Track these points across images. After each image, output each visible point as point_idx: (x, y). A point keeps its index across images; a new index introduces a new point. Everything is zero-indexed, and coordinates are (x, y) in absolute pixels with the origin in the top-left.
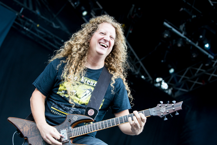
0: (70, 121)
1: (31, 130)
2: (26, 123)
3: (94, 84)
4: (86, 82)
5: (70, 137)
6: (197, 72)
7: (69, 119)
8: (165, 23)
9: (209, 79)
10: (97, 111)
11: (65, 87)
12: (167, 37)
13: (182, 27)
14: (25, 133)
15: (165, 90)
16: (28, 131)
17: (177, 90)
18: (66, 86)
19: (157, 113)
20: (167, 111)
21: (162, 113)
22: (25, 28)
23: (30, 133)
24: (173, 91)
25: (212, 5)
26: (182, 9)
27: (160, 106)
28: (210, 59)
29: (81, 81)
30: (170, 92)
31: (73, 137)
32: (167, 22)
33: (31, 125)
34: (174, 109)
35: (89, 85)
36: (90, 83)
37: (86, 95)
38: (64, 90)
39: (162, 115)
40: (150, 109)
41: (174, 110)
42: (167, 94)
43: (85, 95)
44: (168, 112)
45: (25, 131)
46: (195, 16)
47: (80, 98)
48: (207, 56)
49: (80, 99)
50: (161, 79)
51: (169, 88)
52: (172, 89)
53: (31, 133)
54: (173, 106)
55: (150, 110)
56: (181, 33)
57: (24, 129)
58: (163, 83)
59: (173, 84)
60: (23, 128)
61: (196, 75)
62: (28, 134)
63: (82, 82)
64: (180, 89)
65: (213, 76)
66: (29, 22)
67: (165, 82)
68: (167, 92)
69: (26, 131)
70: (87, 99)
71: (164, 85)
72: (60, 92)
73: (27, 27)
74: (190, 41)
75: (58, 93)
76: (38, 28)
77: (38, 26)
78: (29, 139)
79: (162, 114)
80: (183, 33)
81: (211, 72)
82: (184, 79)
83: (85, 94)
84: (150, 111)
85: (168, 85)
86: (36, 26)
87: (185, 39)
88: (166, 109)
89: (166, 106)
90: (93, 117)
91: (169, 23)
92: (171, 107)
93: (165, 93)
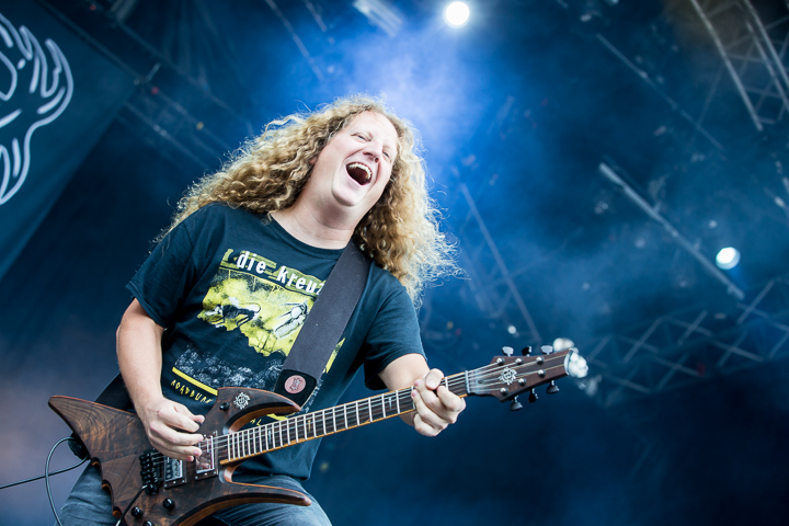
0: (226, 409)
1: (113, 437)
2: (98, 414)
3: (316, 290)
4: (294, 283)
5: (222, 462)
6: (687, 334)
7: (225, 404)
8: (604, 169)
9: (722, 362)
10: (315, 381)
11: (226, 296)
12: (606, 212)
13: (655, 186)
14: (93, 447)
15: (576, 379)
16: (104, 439)
17: (614, 386)
18: (228, 293)
19: (490, 387)
20: (521, 380)
21: (505, 385)
22: (157, 128)
23: (107, 447)
24: (602, 386)
25: (760, 127)
26: (662, 130)
27: (501, 364)
28: (732, 297)
29: (279, 279)
30: (592, 387)
31: (230, 460)
32: (608, 165)
33: (111, 422)
34: (541, 372)
35: (303, 291)
36: (305, 287)
37: (289, 322)
38: (219, 305)
39: (504, 394)
40: (467, 372)
41: (542, 376)
42: (583, 392)
43: (286, 320)
44: (522, 384)
45: (94, 438)
46: (702, 157)
47: (270, 331)
48: (725, 288)
49: (271, 335)
50: (569, 344)
51: (591, 374)
52: (599, 378)
53: (111, 448)
54: (540, 363)
55: (467, 377)
56: (652, 203)
57: (92, 433)
58: (575, 357)
59: (603, 365)
60: (88, 430)
61: (680, 343)
62: (103, 448)
63: (279, 283)
64: (625, 382)
65: (733, 356)
66: (173, 112)
67: (582, 354)
68: (582, 386)
69: (96, 439)
70: (289, 337)
71: (576, 362)
72: (209, 314)
73: (163, 126)
74: (675, 234)
75: (202, 315)
76: (199, 134)
77: (200, 126)
78: (104, 466)
79: (503, 390)
80: (658, 207)
81: (730, 341)
82: (641, 351)
83: (288, 317)
84: (467, 380)
85: (588, 364)
86: (194, 126)
87: (661, 225)
88: (519, 371)
89: (519, 364)
90: (300, 398)
91: (617, 168)
92: (534, 366)
93: (577, 388)
